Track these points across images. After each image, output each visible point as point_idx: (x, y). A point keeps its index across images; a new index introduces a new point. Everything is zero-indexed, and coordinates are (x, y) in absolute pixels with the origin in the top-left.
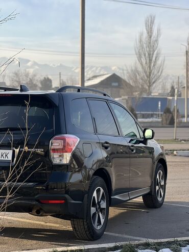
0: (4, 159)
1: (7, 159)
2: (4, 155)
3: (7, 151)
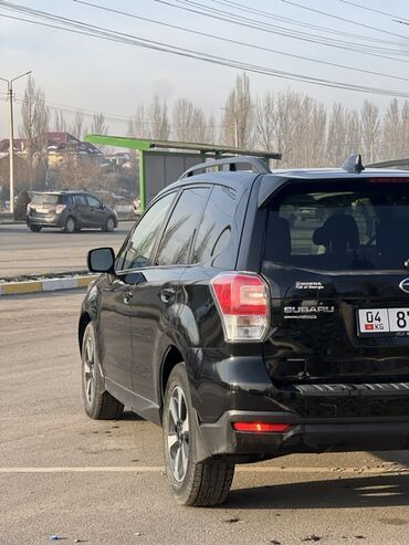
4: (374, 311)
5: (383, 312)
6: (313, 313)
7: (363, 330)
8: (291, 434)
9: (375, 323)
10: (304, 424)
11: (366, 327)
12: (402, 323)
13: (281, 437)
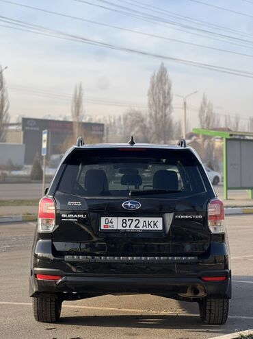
0: (153, 229)
1: (156, 228)
2: (152, 224)
3: (155, 219)
4: (110, 218)
5: (114, 219)
6: (75, 218)
7: (102, 228)
8: (60, 281)
9: (110, 224)
10: (67, 276)
11: (104, 226)
12: (124, 225)
13: (56, 282)
